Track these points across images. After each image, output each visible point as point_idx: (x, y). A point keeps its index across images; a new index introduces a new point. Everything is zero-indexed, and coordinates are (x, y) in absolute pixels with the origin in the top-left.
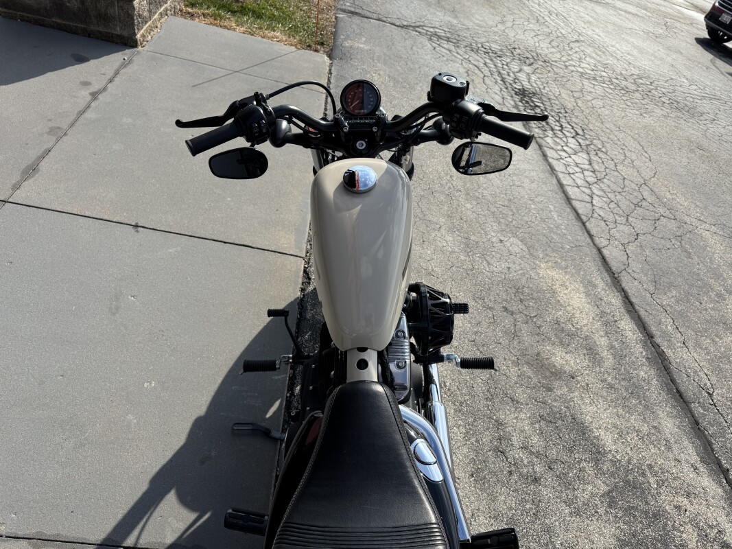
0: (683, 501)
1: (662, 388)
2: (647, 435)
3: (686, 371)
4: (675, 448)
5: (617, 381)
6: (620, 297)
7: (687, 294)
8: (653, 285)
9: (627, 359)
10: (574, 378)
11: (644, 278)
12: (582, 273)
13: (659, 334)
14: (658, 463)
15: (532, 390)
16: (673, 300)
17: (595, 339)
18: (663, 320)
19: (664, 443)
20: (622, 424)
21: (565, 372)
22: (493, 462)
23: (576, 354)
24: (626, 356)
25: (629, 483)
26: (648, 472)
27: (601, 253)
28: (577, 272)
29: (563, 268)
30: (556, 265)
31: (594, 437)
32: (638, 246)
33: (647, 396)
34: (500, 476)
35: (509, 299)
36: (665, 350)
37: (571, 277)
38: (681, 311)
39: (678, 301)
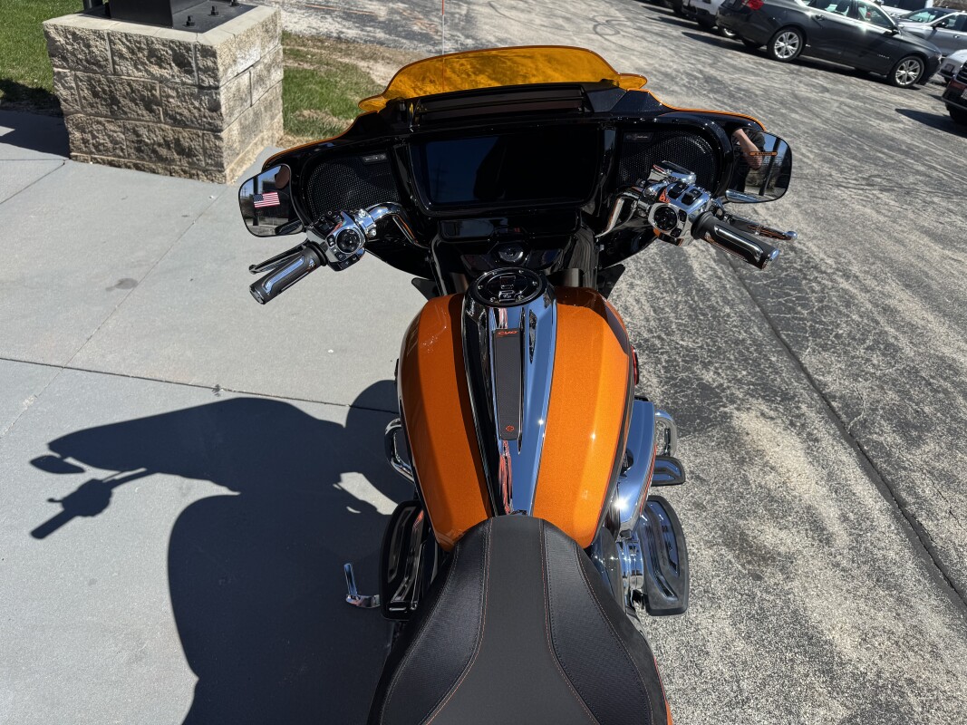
1: (923, 574)
2: (903, 638)
3: (956, 550)
4: (946, 655)
5: (855, 565)
6: (854, 454)
7: (951, 446)
8: (901, 437)
9: (869, 534)
10: (792, 562)
11: (887, 428)
12: (798, 424)
13: (913, 501)
14: (921, 677)
15: (733, 579)
16: (930, 455)
17: (821, 509)
18: (918, 482)
19: (930, 649)
20: (865, 623)
21: (779, 554)
22: (683, 676)
23: (794, 530)
24: (867, 531)
25: (880, 706)
26: (907, 690)
27: (824, 397)
28: (792, 424)
29: (772, 419)
30: (763, 414)
31: (826, 642)
32: (877, 386)
33: (900, 585)
34: (692, 695)
35: (698, 461)
36: (923, 522)
37: (784, 430)
38: (943, 469)
39: (938, 456)
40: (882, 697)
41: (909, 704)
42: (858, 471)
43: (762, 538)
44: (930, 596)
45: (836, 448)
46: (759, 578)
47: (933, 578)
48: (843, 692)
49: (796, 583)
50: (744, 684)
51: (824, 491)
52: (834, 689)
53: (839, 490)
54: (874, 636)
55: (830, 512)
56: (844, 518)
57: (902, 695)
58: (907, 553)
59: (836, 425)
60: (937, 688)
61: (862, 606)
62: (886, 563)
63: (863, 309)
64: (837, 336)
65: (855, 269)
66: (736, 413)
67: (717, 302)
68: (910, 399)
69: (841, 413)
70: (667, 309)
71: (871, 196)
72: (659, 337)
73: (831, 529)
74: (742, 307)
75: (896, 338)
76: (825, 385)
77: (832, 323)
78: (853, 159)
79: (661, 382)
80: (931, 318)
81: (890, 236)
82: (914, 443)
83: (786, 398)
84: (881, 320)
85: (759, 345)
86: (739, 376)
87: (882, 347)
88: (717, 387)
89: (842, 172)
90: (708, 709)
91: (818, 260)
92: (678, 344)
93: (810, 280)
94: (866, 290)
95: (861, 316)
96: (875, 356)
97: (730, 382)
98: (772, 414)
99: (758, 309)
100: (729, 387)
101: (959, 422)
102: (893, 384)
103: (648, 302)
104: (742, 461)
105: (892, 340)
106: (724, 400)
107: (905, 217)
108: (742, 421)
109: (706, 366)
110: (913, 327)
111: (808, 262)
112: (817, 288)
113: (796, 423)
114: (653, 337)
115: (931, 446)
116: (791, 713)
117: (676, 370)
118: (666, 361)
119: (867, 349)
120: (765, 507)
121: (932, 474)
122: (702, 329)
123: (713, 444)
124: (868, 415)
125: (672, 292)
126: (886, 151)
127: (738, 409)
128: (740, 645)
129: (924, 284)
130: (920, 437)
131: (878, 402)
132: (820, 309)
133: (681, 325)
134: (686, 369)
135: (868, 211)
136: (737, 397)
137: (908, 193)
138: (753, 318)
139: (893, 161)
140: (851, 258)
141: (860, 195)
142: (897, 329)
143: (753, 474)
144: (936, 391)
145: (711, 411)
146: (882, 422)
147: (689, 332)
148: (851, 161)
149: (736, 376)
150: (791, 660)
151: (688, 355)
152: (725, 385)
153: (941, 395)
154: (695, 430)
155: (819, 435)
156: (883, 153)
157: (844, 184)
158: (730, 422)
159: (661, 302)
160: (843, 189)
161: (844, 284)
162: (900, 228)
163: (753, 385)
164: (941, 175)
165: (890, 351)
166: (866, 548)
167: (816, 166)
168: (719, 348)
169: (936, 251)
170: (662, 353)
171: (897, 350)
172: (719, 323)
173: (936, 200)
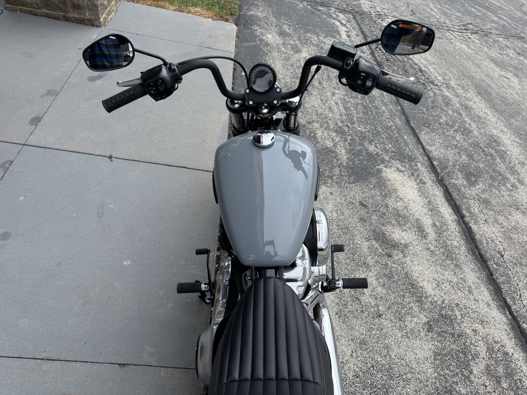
0: (479, 327)
1: (469, 252)
2: (456, 284)
3: (486, 240)
4: (475, 292)
5: (437, 249)
6: (442, 191)
7: (490, 185)
8: (466, 181)
9: (445, 233)
10: (407, 248)
11: (460, 176)
12: (416, 174)
13: (469, 215)
14: (462, 302)
15: (378, 257)
16: (480, 190)
17: (423, 220)
18: (472, 205)
19: (468, 289)
20: (439, 277)
21: (401, 244)
22: (351, 305)
23: (409, 232)
24: (444, 231)
25: (442, 316)
26: (455, 308)
27: (430, 159)
28: (413, 174)
29: (403, 172)
30: (398, 169)
31: (420, 287)
32: (457, 153)
33: (457, 258)
34: (356, 313)
35: (364, 196)
36: (472, 226)
37: (408, 178)
38: (485, 198)
39: (484, 191)
40: (443, 312)
41: (455, 315)
42: (443, 200)
43: (393, 236)
44: (471, 263)
45: (433, 187)
46: (390, 256)
47: (474, 254)
48: (426, 310)
49: (408, 258)
50: (381, 308)
51: (425, 211)
52: (422, 309)
53: (433, 210)
54: (443, 283)
55: (427, 222)
56: (434, 225)
57: (453, 311)
58: (462, 242)
59: (435, 174)
60: (469, 307)
61: (439, 269)
62: (452, 247)
63: (455, 108)
64: (440, 124)
65: (453, 83)
66: (384, 169)
67: (378, 104)
68: (473, 160)
69: (437, 168)
70: (352, 108)
71: (466, 37)
72: (347, 126)
73: (427, 231)
74: (391, 107)
75: (470, 124)
76: (431, 152)
77: (437, 115)
78: (459, 12)
79: (347, 152)
80: (489, 113)
81: (474, 63)
82: (472, 184)
83: (411, 159)
84: (464, 114)
85: (399, 130)
86: (387, 148)
87: (462, 130)
88: (376, 154)
89: (451, 21)
90: (363, 320)
91: (433, 77)
92: (357, 129)
93: (428, 90)
94: (457, 96)
95: (453, 112)
96: (458, 135)
97: (382, 151)
98: (403, 169)
99: (399, 108)
100: (382, 154)
101: (496, 173)
102: (466, 151)
103: (342, 104)
104: (386, 196)
105: (468, 126)
106: (379, 162)
107: (483, 51)
108: (387, 173)
109: (370, 142)
110: (479, 118)
111: (428, 79)
112: (432, 95)
113: (414, 174)
114: (344, 125)
115: (481, 186)
116: (401, 321)
117: (355, 145)
118: (350, 140)
119: (454, 131)
120: (396, 219)
121: (479, 201)
122: (370, 120)
123: (372, 186)
124: (451, 169)
125: (355, 98)
126: (477, 7)
127: (386, 167)
128: (380, 289)
129: (488, 92)
130: (475, 181)
131: (457, 161)
132: (433, 107)
133: (359, 118)
134: (360, 144)
135: (463, 46)
136: (385, 160)
137: (486, 35)
138: (397, 113)
139: (480, 14)
140: (451, 76)
141: (460, 36)
142: (471, 119)
143: (391, 202)
144: (486, 155)
145: (372, 168)
146: (458, 173)
147: (363, 122)
148: (458, 14)
149: (386, 148)
150: (403, 296)
151: (361, 136)
152: (380, 153)
153: (489, 157)
154: (363, 179)
155: (426, 181)
156: (476, 9)
157: (452, 29)
158: (381, 174)
159: (349, 104)
160: (451, 32)
161: (446, 93)
162: (479, 58)
163: (394, 153)
164: (506, 23)
165: (466, 132)
166: (443, 240)
167: (438, 17)
168: (378, 131)
169: (497, 72)
170: (348, 135)
171: (470, 131)
172: (379, 117)
173: (500, 39)
